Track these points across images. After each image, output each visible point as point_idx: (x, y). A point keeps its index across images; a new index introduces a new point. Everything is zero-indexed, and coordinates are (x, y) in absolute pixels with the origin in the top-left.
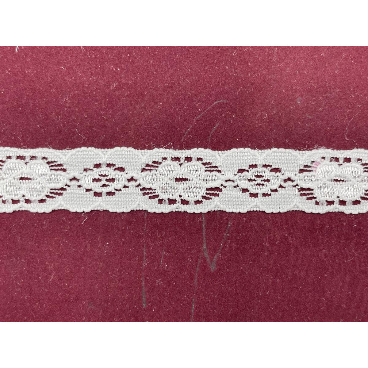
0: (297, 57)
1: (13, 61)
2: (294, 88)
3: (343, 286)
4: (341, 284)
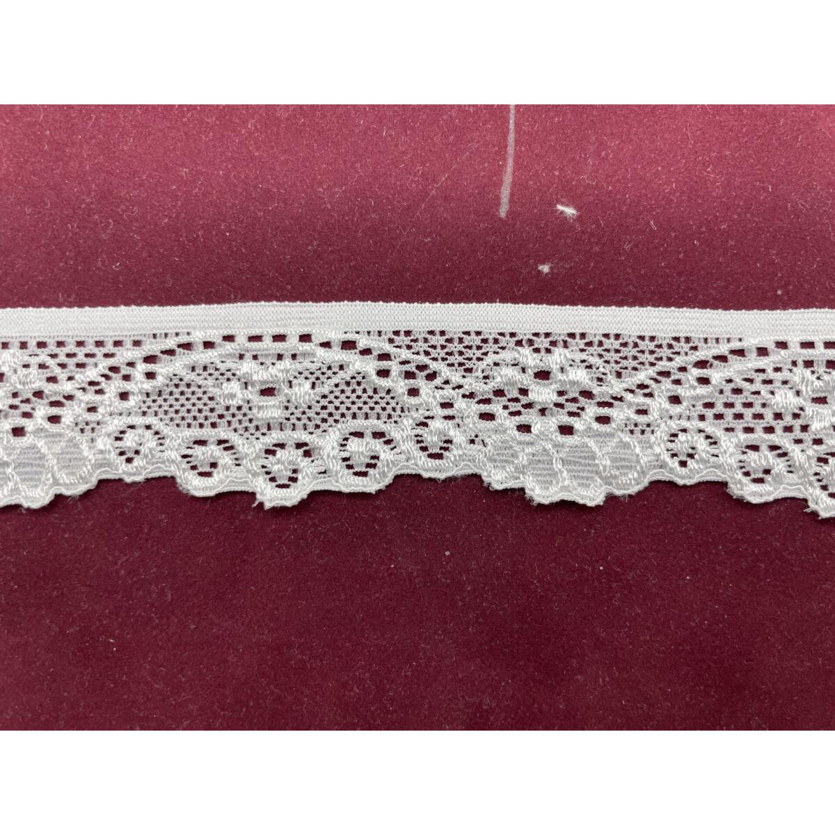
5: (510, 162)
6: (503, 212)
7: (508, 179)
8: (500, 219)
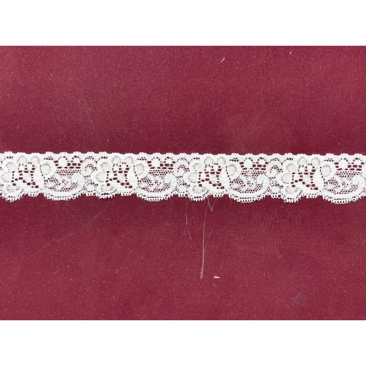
0: (242, 134)
1: (140, 136)
2: (241, 145)
3: (259, 217)
4: (258, 216)
5: (203, 266)
6: (201, 277)
7: (202, 270)
8: (201, 279)
